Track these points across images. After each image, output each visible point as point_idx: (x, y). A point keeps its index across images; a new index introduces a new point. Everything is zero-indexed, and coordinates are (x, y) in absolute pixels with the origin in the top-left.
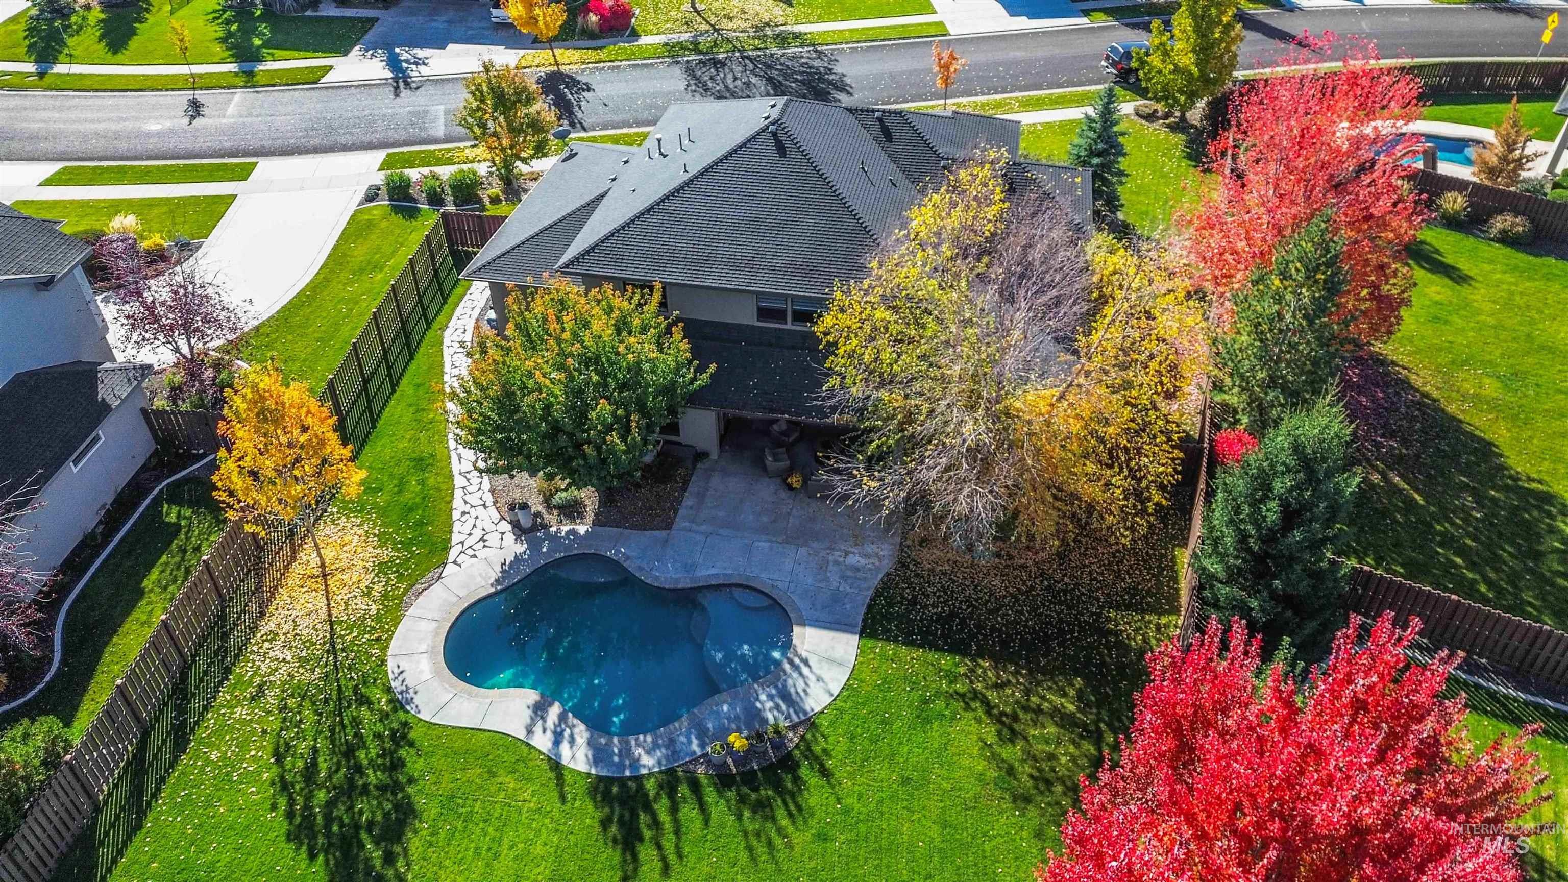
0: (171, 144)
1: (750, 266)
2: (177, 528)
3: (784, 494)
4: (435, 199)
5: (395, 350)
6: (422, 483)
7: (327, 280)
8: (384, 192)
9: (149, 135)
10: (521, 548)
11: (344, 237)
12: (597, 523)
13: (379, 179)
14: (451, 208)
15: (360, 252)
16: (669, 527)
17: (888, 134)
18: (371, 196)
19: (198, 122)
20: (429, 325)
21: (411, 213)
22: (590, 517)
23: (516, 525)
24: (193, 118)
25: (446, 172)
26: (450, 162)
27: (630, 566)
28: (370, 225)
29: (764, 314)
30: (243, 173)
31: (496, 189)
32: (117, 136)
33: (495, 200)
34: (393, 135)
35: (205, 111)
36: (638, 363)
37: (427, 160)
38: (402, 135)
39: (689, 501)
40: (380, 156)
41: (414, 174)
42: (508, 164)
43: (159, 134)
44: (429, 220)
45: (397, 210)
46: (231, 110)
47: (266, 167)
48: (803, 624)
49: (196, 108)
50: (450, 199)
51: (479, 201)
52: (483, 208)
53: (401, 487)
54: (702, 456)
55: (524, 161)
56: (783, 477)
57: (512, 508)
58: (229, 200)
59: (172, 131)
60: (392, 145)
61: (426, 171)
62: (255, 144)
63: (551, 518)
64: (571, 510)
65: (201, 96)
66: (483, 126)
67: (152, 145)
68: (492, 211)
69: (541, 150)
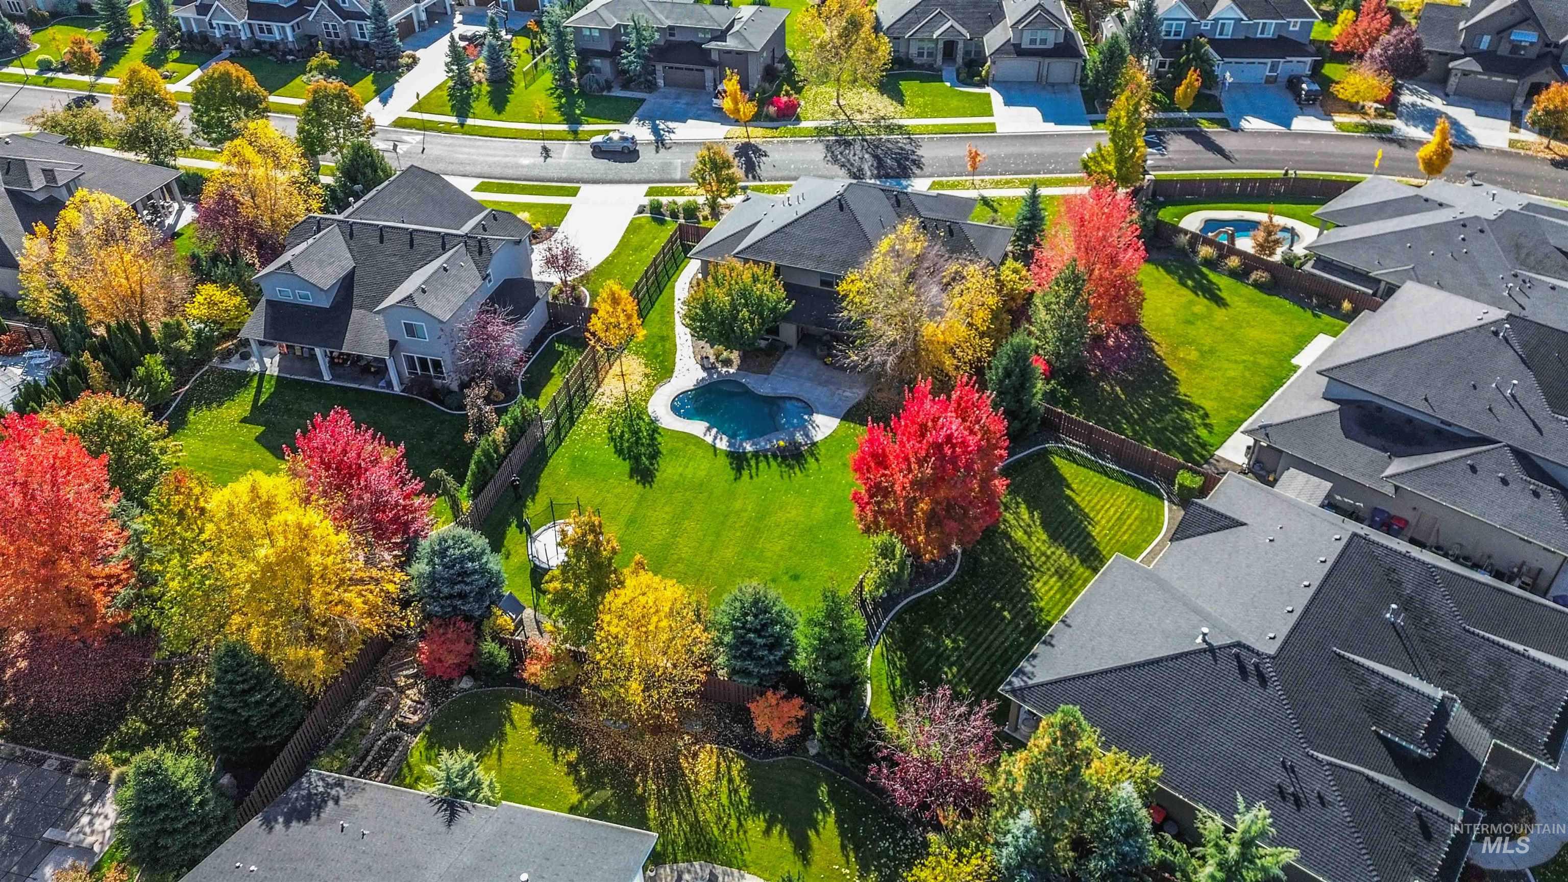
0: (535, 173)
1: (820, 259)
2: (562, 353)
3: (822, 367)
4: (674, 216)
5: (653, 289)
6: (663, 346)
7: (619, 253)
8: (648, 209)
9: (523, 167)
10: (705, 375)
11: (627, 231)
12: (738, 369)
13: (646, 201)
14: (682, 221)
15: (635, 239)
16: (768, 374)
17: (898, 203)
18: (641, 210)
19: (549, 160)
20: (669, 279)
21: (662, 222)
22: (735, 366)
23: (703, 366)
24: (546, 158)
25: (681, 200)
26: (682, 194)
27: (749, 386)
28: (640, 226)
29: (823, 283)
30: (574, 193)
31: (707, 211)
32: (506, 166)
33: (705, 218)
34: (651, 176)
35: (551, 154)
36: (761, 296)
37: (671, 192)
38: (657, 177)
39: (779, 365)
40: (645, 188)
41: (664, 200)
42: (714, 199)
43: (528, 166)
44: (671, 227)
45: (654, 219)
46: (565, 154)
47: (585, 189)
48: (818, 413)
49: (546, 152)
50: (681, 215)
51: (697, 218)
52: (699, 222)
53: (654, 347)
54: (787, 347)
55: (723, 198)
56: (822, 359)
57: (702, 358)
58: (567, 207)
59: (534, 165)
60: (652, 182)
61: (670, 199)
62: (578, 175)
63: (719, 365)
64: (727, 363)
65: (548, 144)
66: (704, 179)
67: (524, 172)
68: (704, 224)
69: (732, 193)
